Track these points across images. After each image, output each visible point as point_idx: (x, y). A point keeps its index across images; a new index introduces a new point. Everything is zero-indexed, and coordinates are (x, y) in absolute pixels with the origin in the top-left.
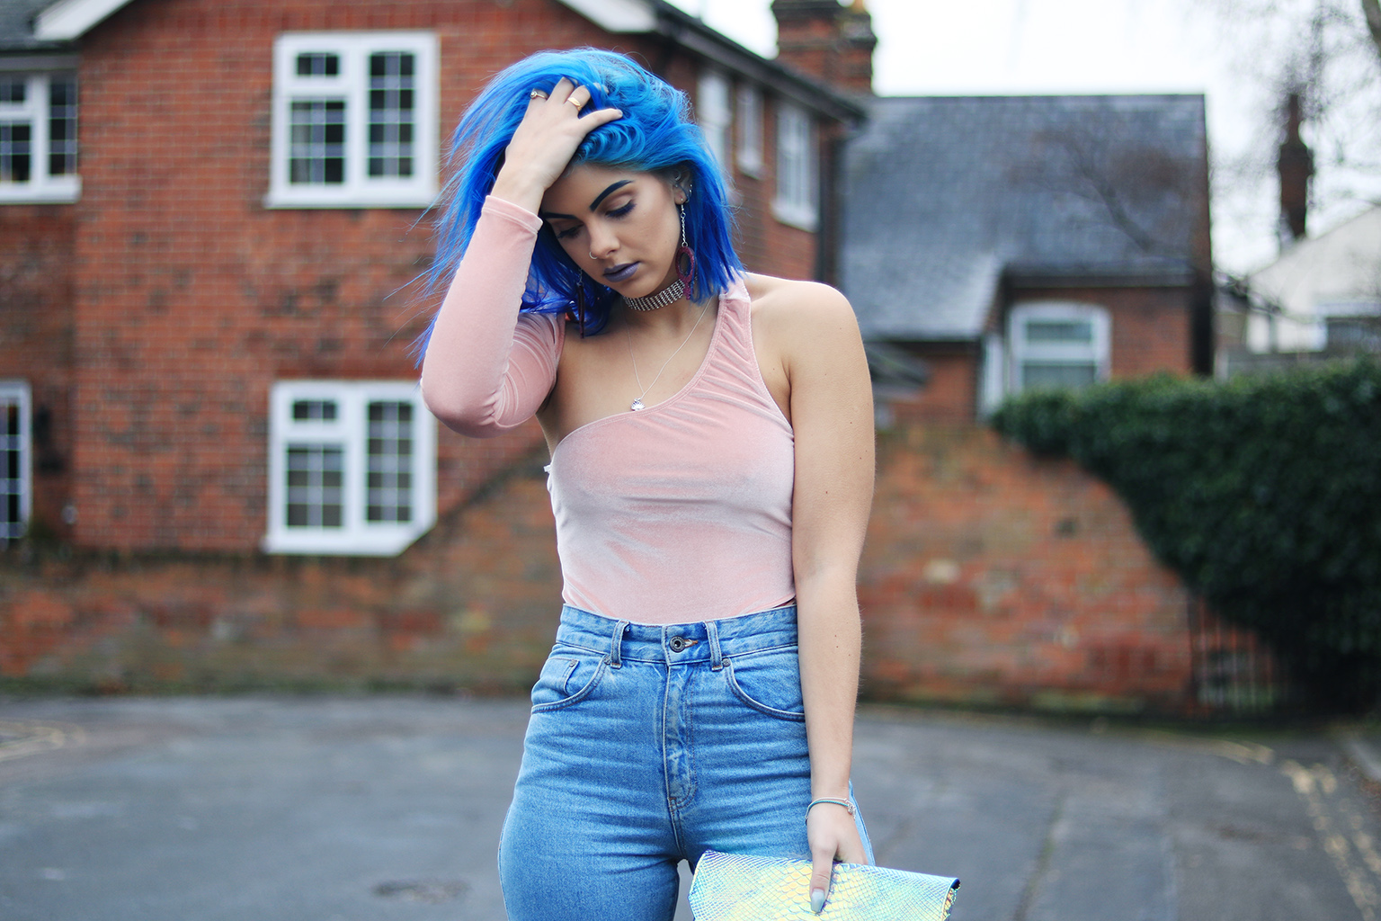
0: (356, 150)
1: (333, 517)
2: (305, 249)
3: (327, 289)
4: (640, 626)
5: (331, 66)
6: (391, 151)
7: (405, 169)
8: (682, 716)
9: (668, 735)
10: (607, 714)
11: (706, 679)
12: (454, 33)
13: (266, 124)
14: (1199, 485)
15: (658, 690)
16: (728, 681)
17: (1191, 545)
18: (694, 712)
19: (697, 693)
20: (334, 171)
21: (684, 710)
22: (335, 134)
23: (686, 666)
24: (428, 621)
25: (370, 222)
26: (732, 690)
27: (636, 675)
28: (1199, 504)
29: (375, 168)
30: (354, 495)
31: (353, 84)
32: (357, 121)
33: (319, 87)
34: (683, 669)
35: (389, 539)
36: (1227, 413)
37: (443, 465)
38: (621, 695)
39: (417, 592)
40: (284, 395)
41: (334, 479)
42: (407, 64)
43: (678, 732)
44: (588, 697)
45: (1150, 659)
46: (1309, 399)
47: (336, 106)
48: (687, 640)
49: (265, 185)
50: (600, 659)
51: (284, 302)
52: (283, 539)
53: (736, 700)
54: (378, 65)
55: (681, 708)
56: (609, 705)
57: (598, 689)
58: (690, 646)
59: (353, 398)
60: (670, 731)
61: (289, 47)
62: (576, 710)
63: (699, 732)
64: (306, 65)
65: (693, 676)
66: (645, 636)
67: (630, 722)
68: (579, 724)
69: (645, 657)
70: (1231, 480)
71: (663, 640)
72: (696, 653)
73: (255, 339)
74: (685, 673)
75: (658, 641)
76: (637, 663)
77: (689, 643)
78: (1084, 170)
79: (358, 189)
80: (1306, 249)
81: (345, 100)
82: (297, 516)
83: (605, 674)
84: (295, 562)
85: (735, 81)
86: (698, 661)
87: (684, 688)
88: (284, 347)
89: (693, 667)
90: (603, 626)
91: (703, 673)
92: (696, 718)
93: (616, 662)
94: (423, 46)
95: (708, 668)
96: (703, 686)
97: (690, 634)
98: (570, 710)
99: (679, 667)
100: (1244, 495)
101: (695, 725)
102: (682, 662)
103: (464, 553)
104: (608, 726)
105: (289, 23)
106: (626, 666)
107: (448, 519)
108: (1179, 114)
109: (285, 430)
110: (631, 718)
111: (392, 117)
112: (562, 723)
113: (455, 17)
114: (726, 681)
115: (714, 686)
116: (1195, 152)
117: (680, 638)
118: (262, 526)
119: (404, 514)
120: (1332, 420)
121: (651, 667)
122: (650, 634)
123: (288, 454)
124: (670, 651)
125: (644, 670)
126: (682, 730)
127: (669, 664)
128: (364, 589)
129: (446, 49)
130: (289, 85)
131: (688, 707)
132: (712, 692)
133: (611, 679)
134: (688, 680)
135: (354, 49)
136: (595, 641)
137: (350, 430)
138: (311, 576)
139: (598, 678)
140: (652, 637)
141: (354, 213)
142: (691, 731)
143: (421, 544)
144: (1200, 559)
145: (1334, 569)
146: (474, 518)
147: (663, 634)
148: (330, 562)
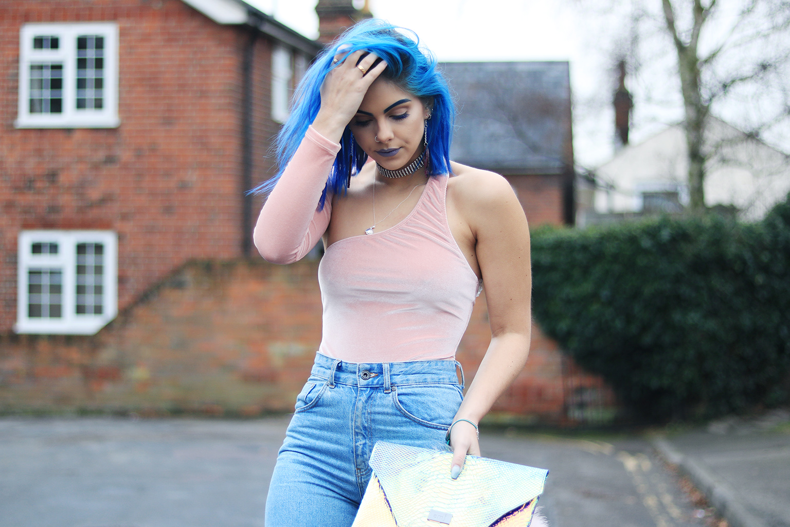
0: (69, 93)
1: (56, 311)
2: (39, 152)
3: (52, 176)
4: (346, 363)
5: (55, 43)
6: (90, 94)
7: (99, 104)
8: (365, 419)
9: (356, 430)
10: (326, 415)
11: (380, 398)
12: (128, 24)
13: (16, 78)
14: (569, 291)
15: (353, 402)
16: (393, 400)
17: (563, 325)
18: (372, 417)
19: (375, 406)
20: (56, 106)
21: (366, 415)
22: (57, 84)
23: (369, 388)
24: (113, 373)
25: (77, 136)
26: (396, 406)
27: (341, 393)
28: (569, 302)
29: (81, 104)
30: (69, 299)
31: (67, 54)
32: (70, 76)
33: (47, 56)
34: (367, 390)
35: (89, 325)
36: (584, 248)
37: (122, 280)
38: (333, 404)
39: (106, 356)
40: (27, 239)
41: (56, 289)
42: (99, 43)
43: (362, 428)
44: (316, 405)
45: (540, 393)
46: (632, 239)
47: (57, 67)
48: (372, 373)
49: (15, 114)
50: (325, 383)
51: (26, 184)
52: (26, 325)
53: (398, 412)
54: (82, 43)
55: (364, 414)
56: (327, 410)
57: (321, 400)
58: (373, 377)
59: (68, 241)
60: (357, 427)
61: (29, 32)
62: (311, 412)
63: (375, 430)
64: (39, 43)
65: (373, 395)
66: (348, 369)
67: (337, 421)
68: (312, 421)
69: (348, 382)
70: (587, 287)
71: (357, 373)
72: (376, 381)
73: (9, 206)
74: (367, 392)
75: (355, 373)
76: (343, 386)
77: (373, 375)
78: (500, 106)
79: (70, 117)
80: (629, 152)
81: (63, 64)
82: (34, 311)
83: (326, 391)
84: (33, 339)
85: (294, 52)
86: (377, 386)
87: (366, 402)
88: (26, 210)
89: (374, 389)
90: (329, 363)
91: (379, 394)
92: (373, 421)
93: (332, 384)
94: (109, 31)
95: (382, 391)
96: (378, 401)
97: (373, 370)
98: (309, 412)
99: (365, 389)
100: (594, 296)
101: (373, 425)
102: (367, 386)
103: (134, 332)
104: (326, 422)
105: (28, 18)
106: (337, 387)
107: (125, 313)
108: (554, 73)
109: (27, 260)
110: (338, 418)
111: (90, 74)
112: (304, 420)
113: (128, 14)
114: (392, 400)
115: (385, 402)
116: (563, 95)
117: (367, 372)
118: (14, 317)
119: (98, 310)
120: (646, 252)
121: (351, 388)
122: (350, 368)
123: (28, 274)
124: (361, 379)
125: (347, 390)
126: (365, 428)
127: (359, 386)
128: (75, 354)
129: (123, 34)
130: (29, 55)
131: (369, 414)
132: (383, 406)
133: (329, 394)
134: (369, 397)
135: (68, 33)
136: (324, 372)
137: (66, 260)
138: (43, 347)
139: (321, 394)
140: (352, 370)
141: (68, 131)
142: (370, 429)
143: (108, 327)
144: (569, 334)
145: (647, 339)
146: (140, 311)
147: (358, 369)
148: (54, 339)
